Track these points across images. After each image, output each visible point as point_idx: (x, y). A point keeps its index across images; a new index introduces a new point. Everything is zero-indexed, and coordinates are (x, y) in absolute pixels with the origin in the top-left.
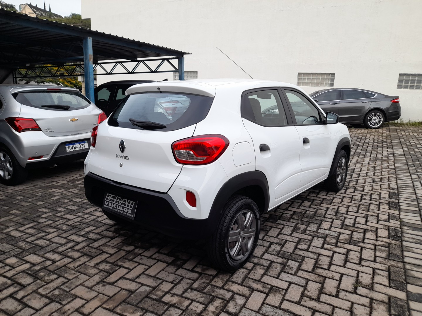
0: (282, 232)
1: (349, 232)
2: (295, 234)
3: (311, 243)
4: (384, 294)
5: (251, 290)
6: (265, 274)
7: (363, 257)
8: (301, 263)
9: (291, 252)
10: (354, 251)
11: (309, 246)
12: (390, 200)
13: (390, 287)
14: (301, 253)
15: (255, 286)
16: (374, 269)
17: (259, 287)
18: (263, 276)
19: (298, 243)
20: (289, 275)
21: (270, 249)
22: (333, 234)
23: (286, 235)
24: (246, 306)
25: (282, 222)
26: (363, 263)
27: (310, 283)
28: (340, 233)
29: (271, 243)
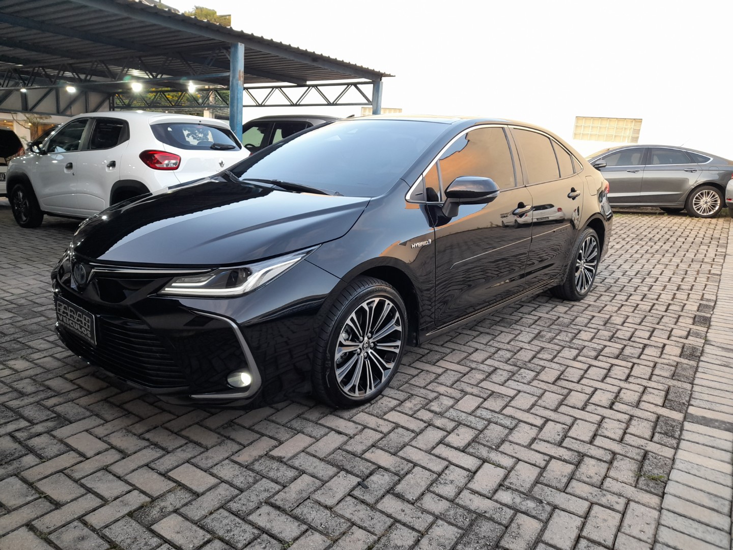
0: (517, 338)
1: (621, 346)
2: (535, 342)
3: (559, 353)
4: (653, 413)
5: (463, 393)
6: (484, 380)
7: (632, 374)
8: (538, 373)
9: (527, 360)
10: (620, 366)
11: (555, 357)
12: (698, 313)
13: (663, 406)
14: (542, 363)
15: (469, 389)
16: (645, 388)
17: (475, 391)
18: (482, 381)
19: (538, 352)
20: (519, 383)
21: (496, 355)
22: (595, 346)
23: (523, 342)
24: (454, 407)
25: (518, 327)
26: (631, 379)
27: (547, 393)
28: (605, 346)
29: (499, 349)
